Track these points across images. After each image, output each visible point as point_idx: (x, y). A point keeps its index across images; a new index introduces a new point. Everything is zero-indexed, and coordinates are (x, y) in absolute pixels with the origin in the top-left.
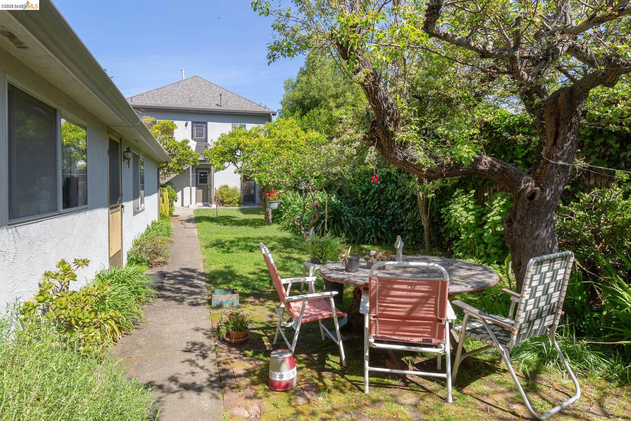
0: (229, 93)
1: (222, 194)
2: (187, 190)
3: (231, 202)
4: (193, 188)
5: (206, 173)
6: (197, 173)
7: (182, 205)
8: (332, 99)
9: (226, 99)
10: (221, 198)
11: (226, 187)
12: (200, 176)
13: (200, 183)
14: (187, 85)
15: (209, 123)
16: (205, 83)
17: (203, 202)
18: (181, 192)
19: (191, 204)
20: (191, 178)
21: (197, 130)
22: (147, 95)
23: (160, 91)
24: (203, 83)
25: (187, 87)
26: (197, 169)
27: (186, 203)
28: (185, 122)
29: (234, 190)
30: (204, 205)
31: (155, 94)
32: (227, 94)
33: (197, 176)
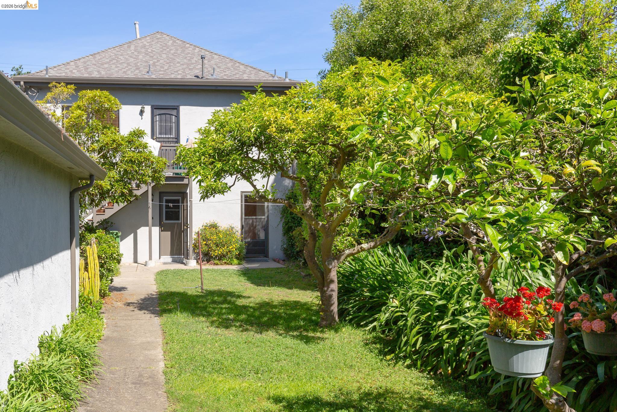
0: (216, 57)
1: (206, 239)
2: (143, 232)
3: (224, 256)
4: (153, 228)
5: (178, 201)
6: (161, 201)
7: (136, 261)
8: (442, 41)
9: (211, 66)
10: (205, 248)
11: (214, 226)
12: (167, 207)
13: (166, 219)
14: (144, 46)
15: (182, 108)
16: (174, 42)
17: (172, 254)
18: (132, 235)
19: (150, 258)
20: (150, 211)
21: (161, 121)
22: (76, 64)
23: (98, 57)
24: (171, 42)
25: (143, 50)
26: (160, 193)
27: (143, 257)
28: (139, 108)
29: (230, 232)
30: (174, 261)
31: (88, 63)
32: (213, 58)
33: (161, 206)
